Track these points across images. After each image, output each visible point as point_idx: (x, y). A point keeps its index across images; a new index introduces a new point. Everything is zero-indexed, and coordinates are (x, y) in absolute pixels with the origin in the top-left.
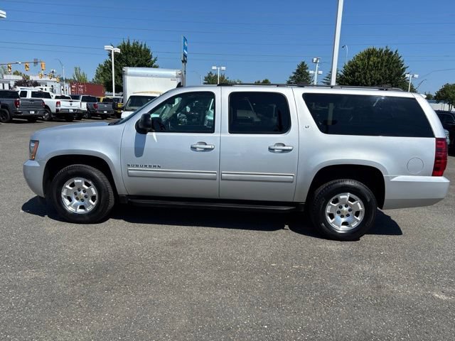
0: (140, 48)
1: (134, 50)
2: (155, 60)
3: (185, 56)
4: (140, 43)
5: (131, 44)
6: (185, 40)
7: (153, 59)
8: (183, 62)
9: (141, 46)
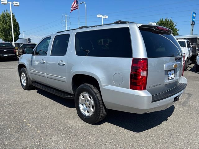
0: (168, 21)
1: (165, 23)
2: (175, 26)
3: (193, 21)
4: (168, 19)
5: (164, 20)
6: (194, 13)
7: (174, 25)
8: (192, 25)
9: (169, 20)
